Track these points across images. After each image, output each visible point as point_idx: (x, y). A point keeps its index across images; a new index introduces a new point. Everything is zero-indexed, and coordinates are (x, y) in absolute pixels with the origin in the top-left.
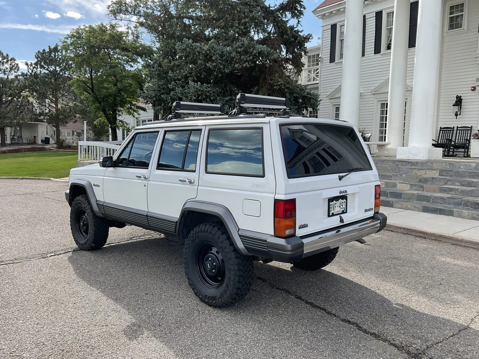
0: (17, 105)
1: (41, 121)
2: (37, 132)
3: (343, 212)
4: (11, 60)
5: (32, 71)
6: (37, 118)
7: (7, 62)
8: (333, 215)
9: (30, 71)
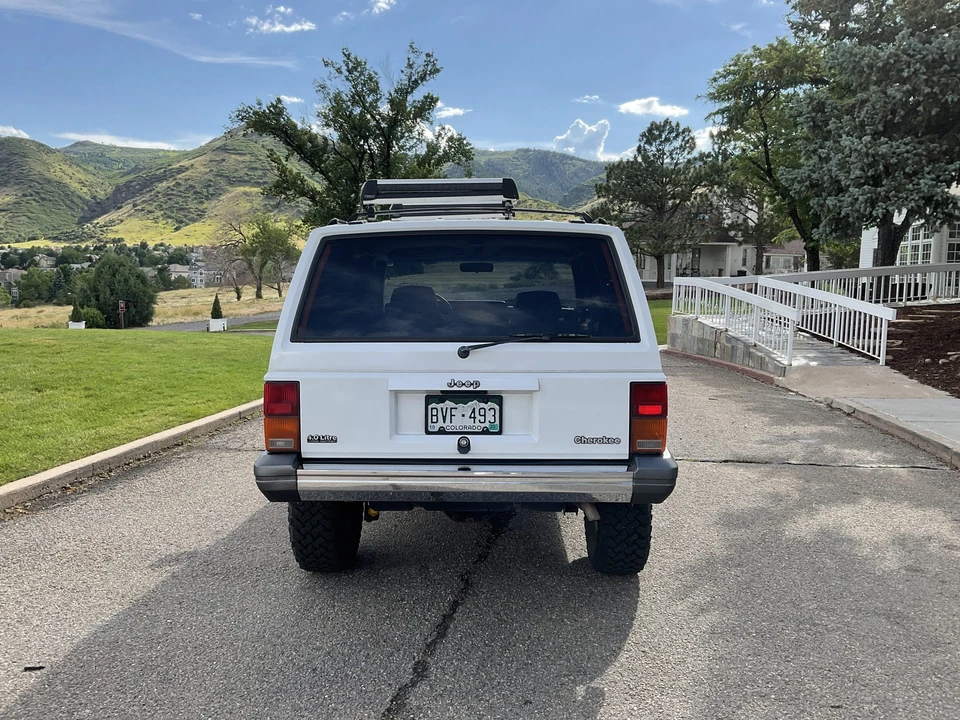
0: (690, 212)
1: (732, 240)
2: (724, 261)
3: (485, 432)
4: (683, 132)
5: (720, 149)
6: (724, 235)
7: (677, 136)
8: (442, 432)
9: (716, 147)
